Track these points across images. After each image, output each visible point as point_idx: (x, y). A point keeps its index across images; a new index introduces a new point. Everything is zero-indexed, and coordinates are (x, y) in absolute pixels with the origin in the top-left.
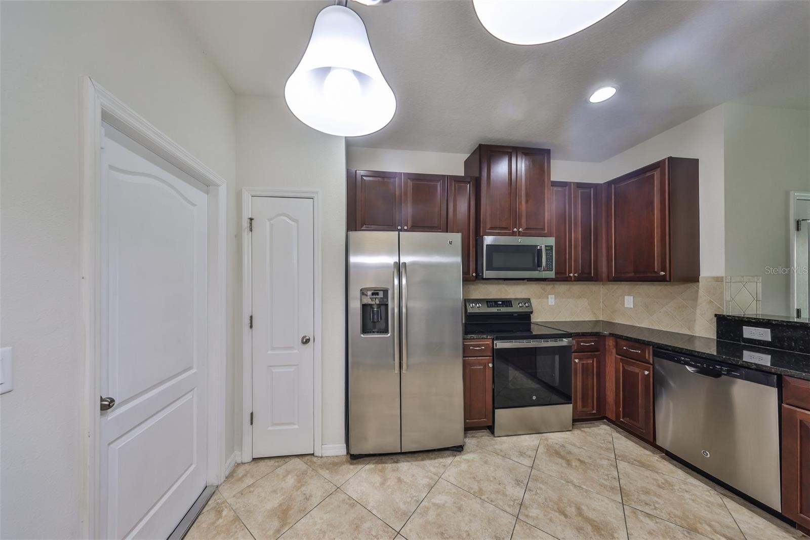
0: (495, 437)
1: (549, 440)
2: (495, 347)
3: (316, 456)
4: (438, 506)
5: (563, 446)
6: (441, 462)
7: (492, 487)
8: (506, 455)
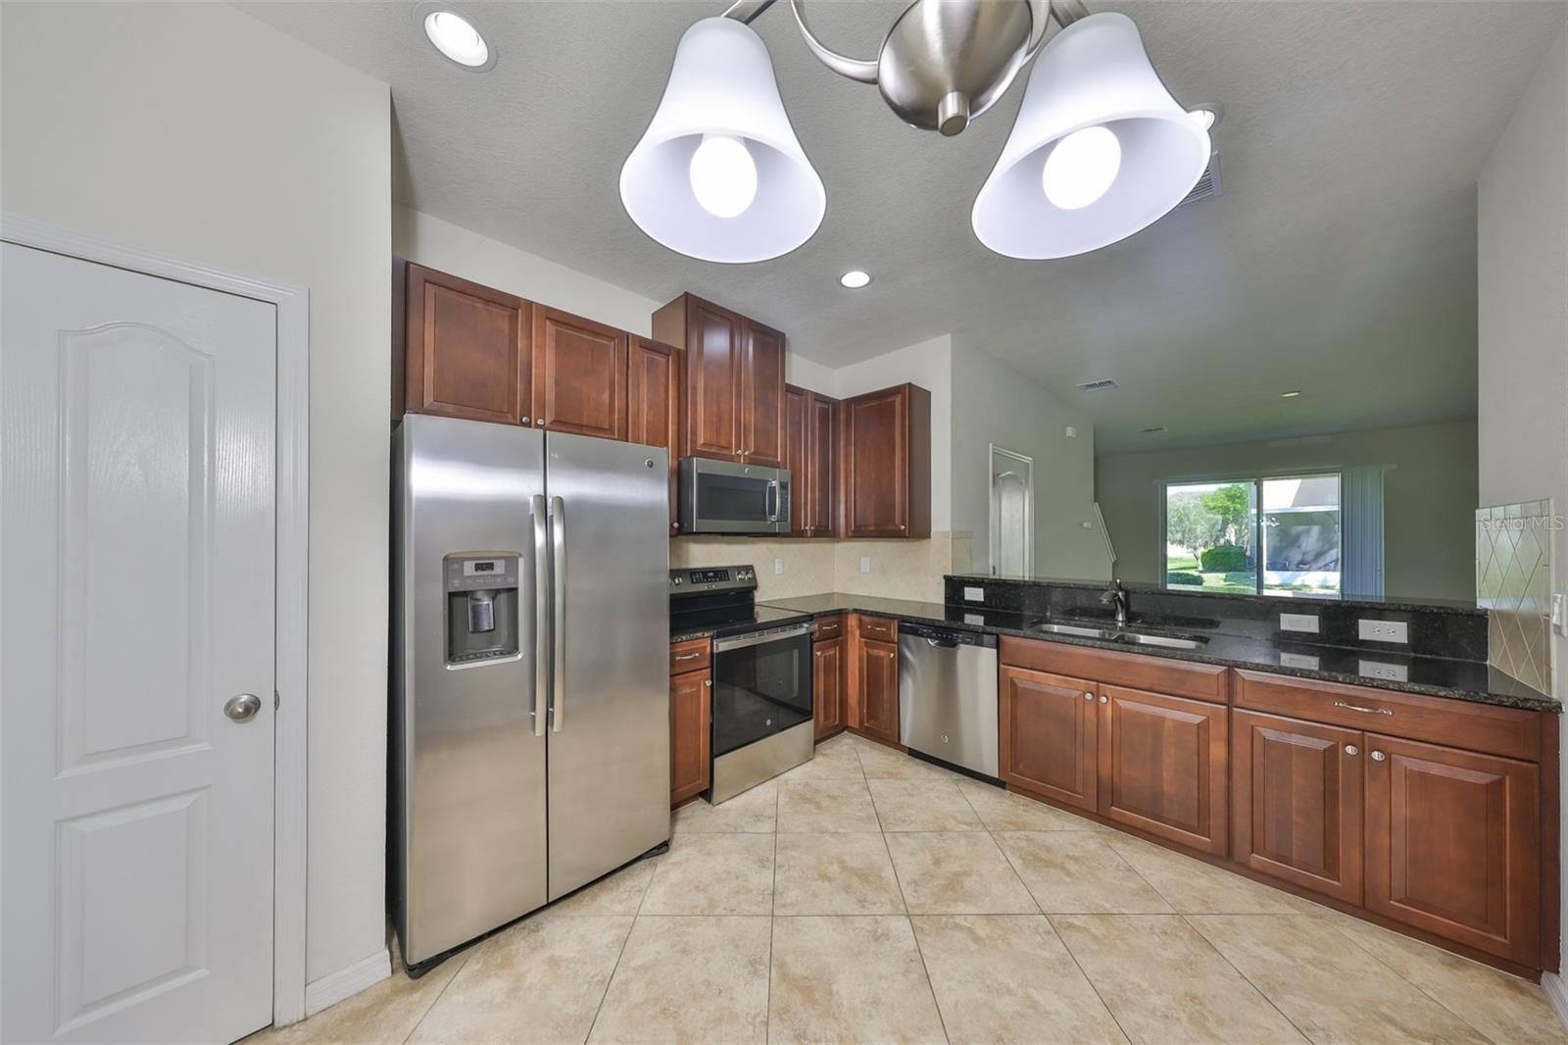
0: (714, 806)
1: (790, 782)
2: (715, 651)
3: (285, 1027)
4: (646, 968)
5: (807, 785)
6: (632, 888)
7: (727, 889)
8: (736, 829)
